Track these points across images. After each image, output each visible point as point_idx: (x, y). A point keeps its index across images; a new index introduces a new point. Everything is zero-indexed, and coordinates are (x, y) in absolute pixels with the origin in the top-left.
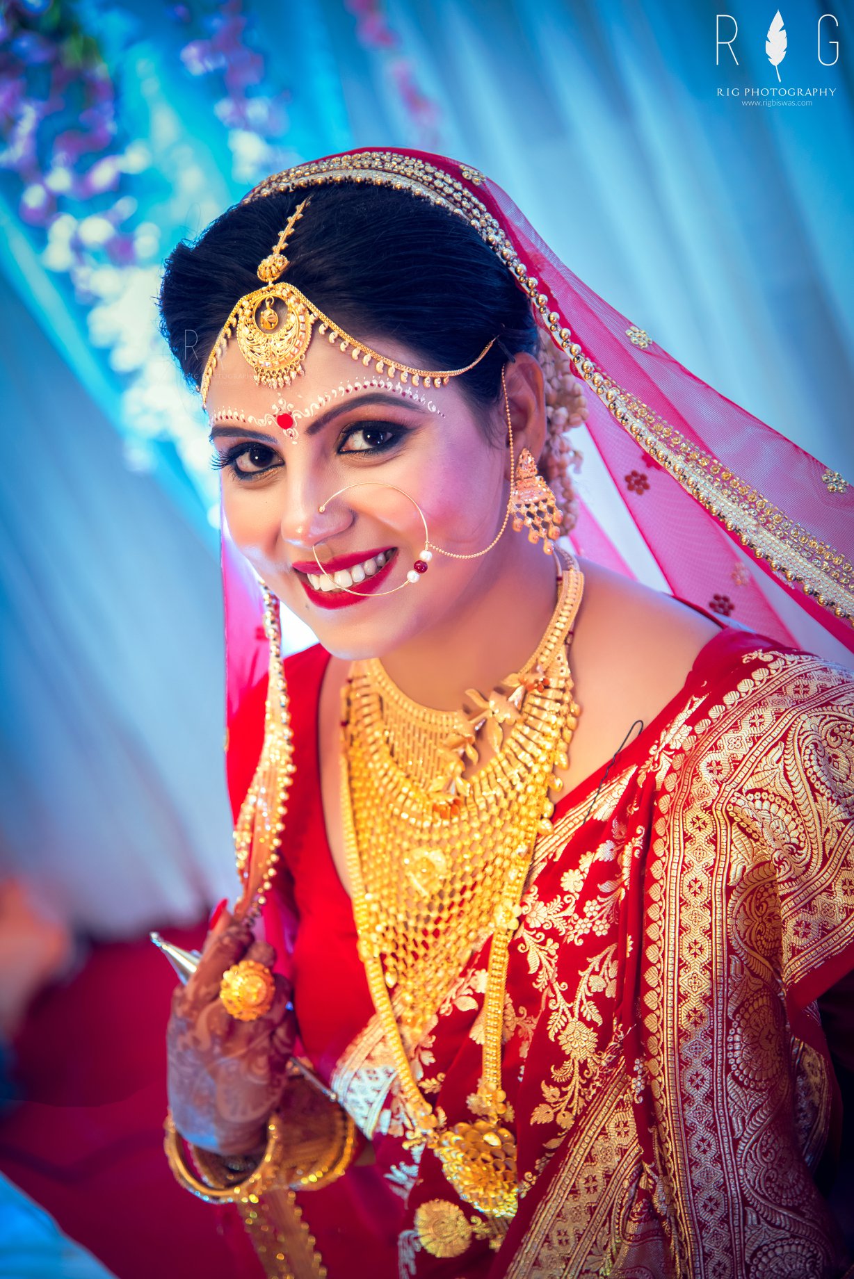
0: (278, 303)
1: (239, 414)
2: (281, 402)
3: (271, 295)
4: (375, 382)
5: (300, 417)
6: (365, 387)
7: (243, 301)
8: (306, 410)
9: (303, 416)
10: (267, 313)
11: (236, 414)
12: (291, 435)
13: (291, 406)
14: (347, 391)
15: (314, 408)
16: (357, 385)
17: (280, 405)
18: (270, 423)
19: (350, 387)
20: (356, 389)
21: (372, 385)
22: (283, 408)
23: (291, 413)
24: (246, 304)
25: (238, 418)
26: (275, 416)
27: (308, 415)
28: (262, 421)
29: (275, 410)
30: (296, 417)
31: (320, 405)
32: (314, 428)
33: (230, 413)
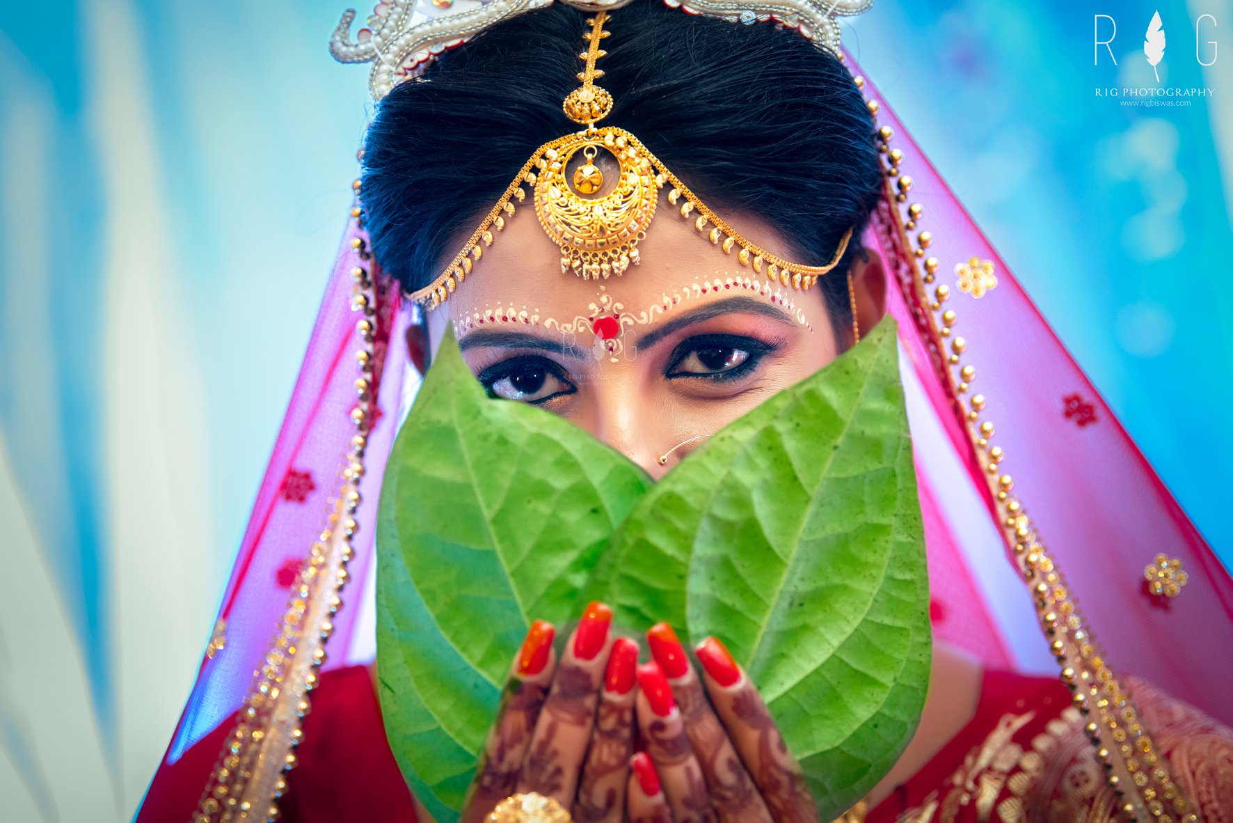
0: (606, 156)
1: (531, 312)
2: (604, 299)
3: (592, 143)
4: (739, 280)
5: (631, 322)
6: (727, 286)
7: (549, 149)
8: (643, 314)
9: (635, 322)
10: (588, 170)
11: (524, 314)
12: (611, 349)
13: (620, 306)
14: (704, 291)
15: (655, 311)
16: (717, 283)
17: (603, 303)
18: (581, 329)
19: (708, 286)
20: (716, 289)
21: (735, 284)
22: (607, 308)
23: (617, 317)
24: (554, 152)
25: (526, 321)
26: (591, 319)
27: (645, 321)
28: (568, 326)
29: (593, 311)
30: (625, 323)
31: (665, 308)
32: (647, 340)
33: (512, 312)
